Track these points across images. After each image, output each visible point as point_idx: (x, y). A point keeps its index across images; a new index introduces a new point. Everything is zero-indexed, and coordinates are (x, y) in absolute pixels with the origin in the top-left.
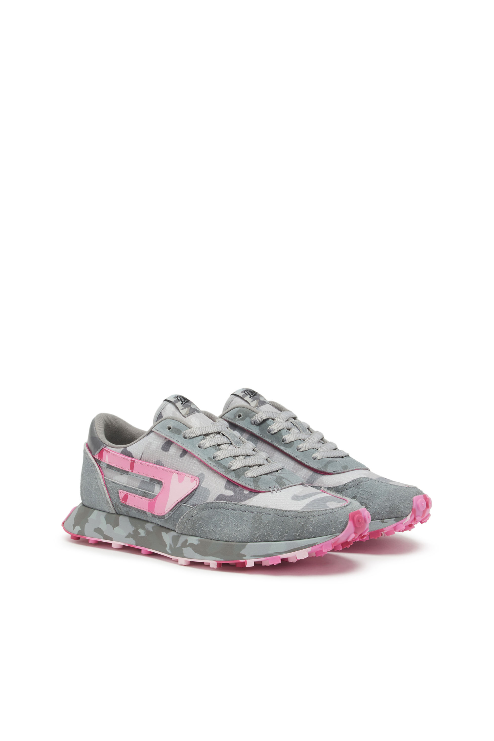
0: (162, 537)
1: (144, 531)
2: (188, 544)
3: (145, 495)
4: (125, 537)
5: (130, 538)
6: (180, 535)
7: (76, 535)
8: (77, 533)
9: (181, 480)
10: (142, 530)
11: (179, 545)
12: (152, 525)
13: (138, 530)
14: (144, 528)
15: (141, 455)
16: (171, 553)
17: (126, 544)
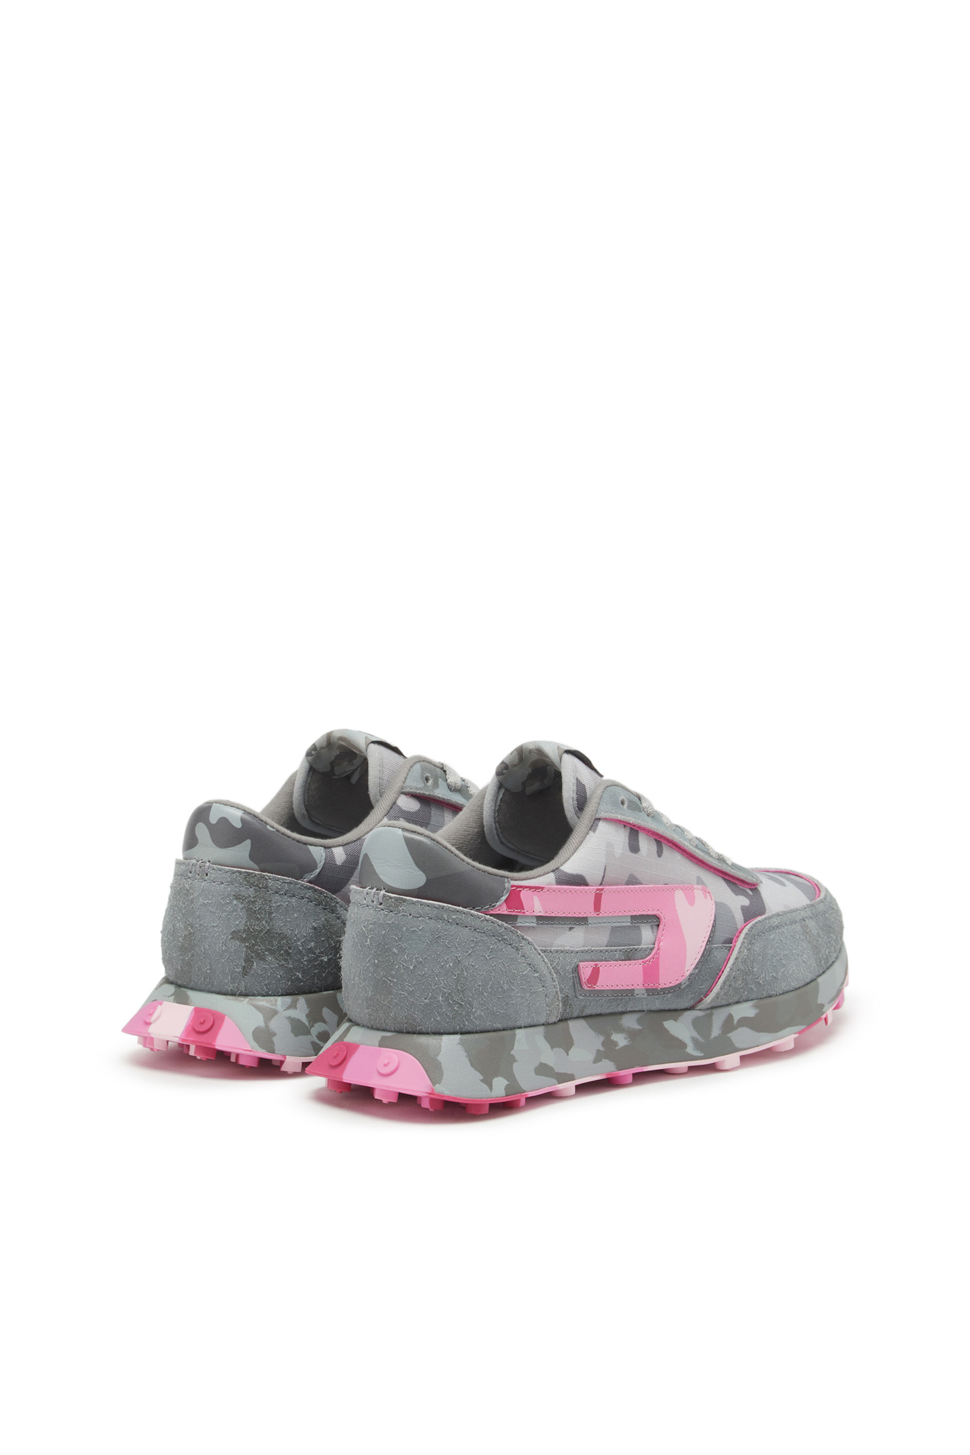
0: (666, 1031)
1: (624, 1035)
2: (735, 1022)
3: (629, 956)
4: (594, 1063)
5: (601, 1060)
6: (709, 1012)
7: (504, 1099)
8: (503, 1093)
9: (691, 901)
10: (618, 1033)
11: (716, 1031)
12: (636, 1016)
13: (612, 1038)
14: (620, 1030)
15: (603, 874)
16: (702, 1054)
17: (602, 1074)
